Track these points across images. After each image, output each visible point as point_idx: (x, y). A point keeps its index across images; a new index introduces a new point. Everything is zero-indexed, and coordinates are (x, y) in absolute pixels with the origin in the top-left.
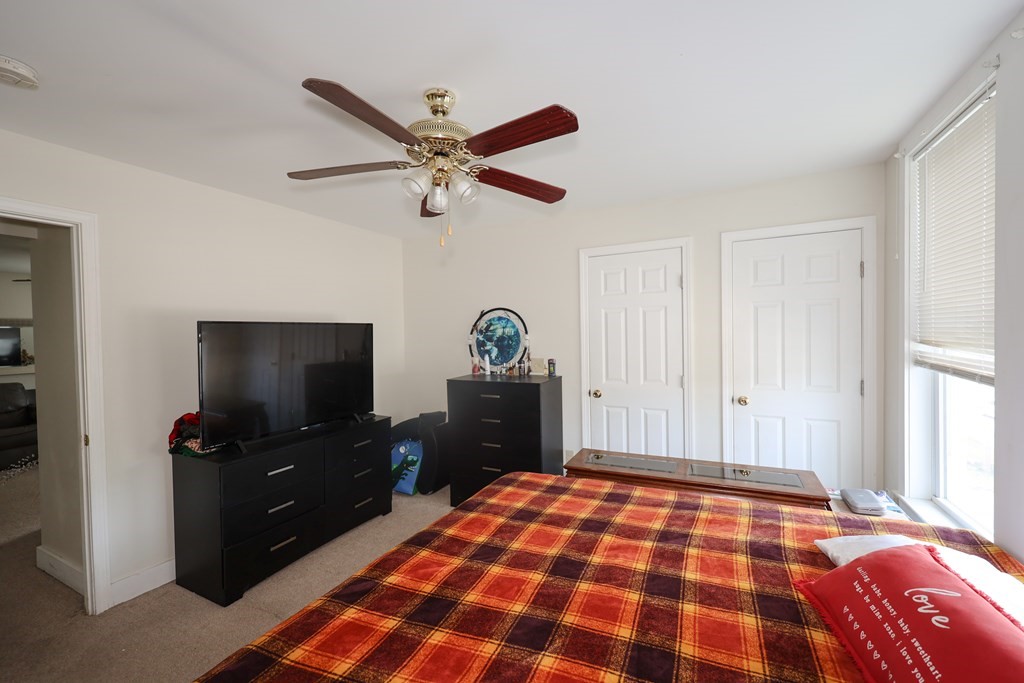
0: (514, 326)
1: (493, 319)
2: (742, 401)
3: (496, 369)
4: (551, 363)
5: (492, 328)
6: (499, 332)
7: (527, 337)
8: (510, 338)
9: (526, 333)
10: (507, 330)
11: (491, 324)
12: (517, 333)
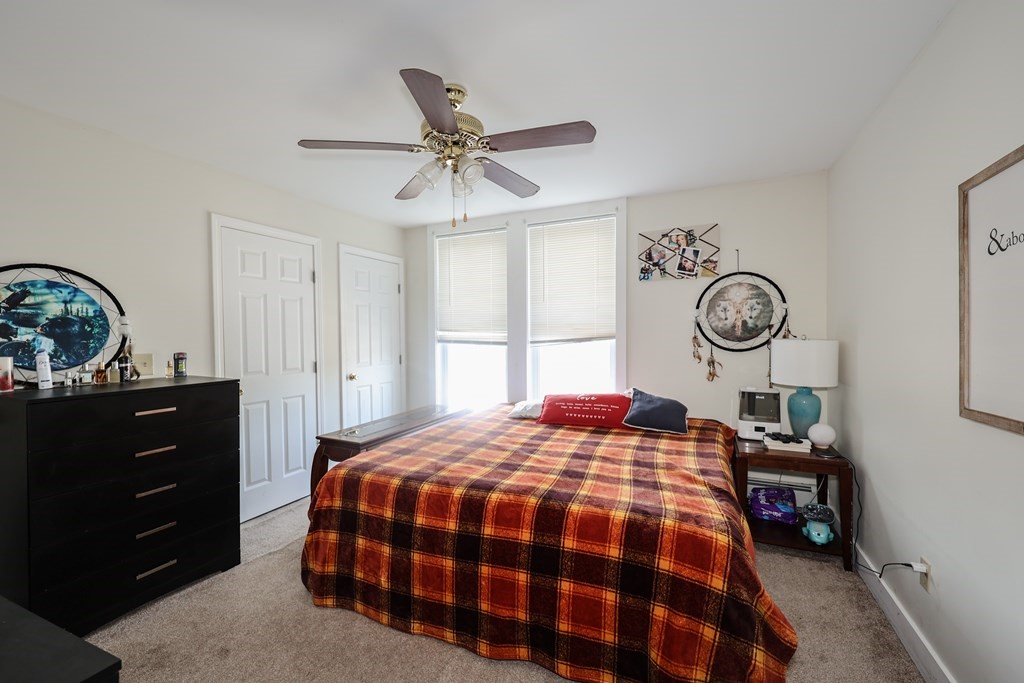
0: (92, 302)
1: (33, 284)
2: (352, 378)
3: (59, 377)
4: (179, 359)
5: (28, 300)
6: (54, 309)
7: (125, 319)
8: (85, 321)
9: (122, 313)
10: (74, 308)
11: (26, 294)
12: (101, 314)
